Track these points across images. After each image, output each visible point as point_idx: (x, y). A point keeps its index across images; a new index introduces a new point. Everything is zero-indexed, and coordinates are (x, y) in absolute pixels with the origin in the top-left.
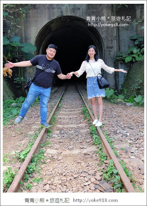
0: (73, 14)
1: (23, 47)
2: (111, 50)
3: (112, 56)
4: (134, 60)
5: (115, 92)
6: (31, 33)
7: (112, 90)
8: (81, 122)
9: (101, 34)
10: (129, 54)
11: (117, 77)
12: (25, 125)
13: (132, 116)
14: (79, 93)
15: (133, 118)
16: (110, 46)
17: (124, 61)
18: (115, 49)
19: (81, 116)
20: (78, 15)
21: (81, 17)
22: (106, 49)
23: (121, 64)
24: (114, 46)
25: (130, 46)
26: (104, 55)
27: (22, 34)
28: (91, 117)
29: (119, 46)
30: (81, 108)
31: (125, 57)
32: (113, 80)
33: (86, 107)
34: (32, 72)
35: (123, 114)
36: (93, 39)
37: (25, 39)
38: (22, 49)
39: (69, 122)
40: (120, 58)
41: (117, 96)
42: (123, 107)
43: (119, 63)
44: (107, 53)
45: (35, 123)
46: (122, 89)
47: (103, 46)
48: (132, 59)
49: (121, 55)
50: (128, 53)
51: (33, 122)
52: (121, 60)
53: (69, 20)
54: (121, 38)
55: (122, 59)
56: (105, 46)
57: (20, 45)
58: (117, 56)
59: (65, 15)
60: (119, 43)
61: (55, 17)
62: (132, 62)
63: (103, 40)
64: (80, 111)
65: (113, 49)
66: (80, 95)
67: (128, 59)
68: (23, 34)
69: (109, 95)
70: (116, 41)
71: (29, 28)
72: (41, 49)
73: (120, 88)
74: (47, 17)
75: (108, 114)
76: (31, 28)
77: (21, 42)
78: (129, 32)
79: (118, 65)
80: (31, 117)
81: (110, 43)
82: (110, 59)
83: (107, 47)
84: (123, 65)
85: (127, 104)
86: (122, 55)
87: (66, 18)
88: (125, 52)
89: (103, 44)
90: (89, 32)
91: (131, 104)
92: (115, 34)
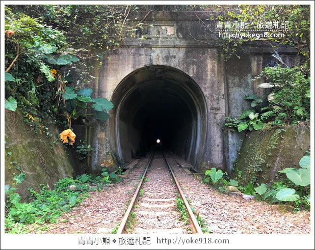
0: (165, 64)
1: (94, 103)
2: (217, 112)
3: (219, 121)
4: (250, 129)
5: (224, 174)
6: (108, 85)
7: (220, 172)
8: (176, 225)
9: (203, 90)
10: (243, 120)
11: (226, 150)
12: (86, 226)
13: (254, 219)
14: (170, 171)
15: (257, 225)
16: (215, 106)
17: (236, 129)
18: (223, 111)
19: (174, 213)
20: (172, 65)
21: (177, 68)
22: (209, 111)
23: (232, 132)
24: (221, 108)
25: (245, 108)
26: (206, 118)
27: (94, 86)
28: (190, 217)
29: (229, 108)
30: (174, 199)
31: (238, 124)
32: (220, 155)
33: (181, 197)
34: (104, 137)
35: (239, 214)
36: (191, 96)
37: (99, 93)
38: (94, 106)
39: (156, 224)
40: (231, 124)
41: (228, 180)
42: (238, 201)
43: (229, 131)
44: (212, 116)
45: (103, 222)
46: (233, 169)
47: (206, 106)
48: (248, 127)
49: (231, 120)
50: (241, 118)
51: (99, 221)
52: (232, 128)
53: (160, 71)
54: (231, 98)
55: (234, 126)
56: (209, 107)
57: (91, 101)
58: (226, 122)
59: (155, 63)
60: (229, 104)
61: (141, 66)
62: (247, 131)
63: (206, 99)
64: (173, 205)
65: (219, 112)
66: (172, 174)
67: (242, 127)
68: (97, 85)
69: (216, 178)
70: (224, 100)
71: (105, 78)
72: (119, 106)
73: (231, 167)
74: (130, 66)
75: (216, 212)
76: (108, 78)
77: (93, 96)
78: (242, 89)
79: (228, 135)
80: (97, 212)
81: (215, 103)
82: (215, 124)
83: (212, 109)
84: (234, 135)
85: (245, 196)
86: (234, 120)
87: (157, 67)
88: (237, 117)
89: (205, 104)
90: (187, 86)
91: (250, 196)
92: (223, 92)
